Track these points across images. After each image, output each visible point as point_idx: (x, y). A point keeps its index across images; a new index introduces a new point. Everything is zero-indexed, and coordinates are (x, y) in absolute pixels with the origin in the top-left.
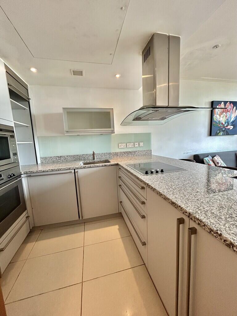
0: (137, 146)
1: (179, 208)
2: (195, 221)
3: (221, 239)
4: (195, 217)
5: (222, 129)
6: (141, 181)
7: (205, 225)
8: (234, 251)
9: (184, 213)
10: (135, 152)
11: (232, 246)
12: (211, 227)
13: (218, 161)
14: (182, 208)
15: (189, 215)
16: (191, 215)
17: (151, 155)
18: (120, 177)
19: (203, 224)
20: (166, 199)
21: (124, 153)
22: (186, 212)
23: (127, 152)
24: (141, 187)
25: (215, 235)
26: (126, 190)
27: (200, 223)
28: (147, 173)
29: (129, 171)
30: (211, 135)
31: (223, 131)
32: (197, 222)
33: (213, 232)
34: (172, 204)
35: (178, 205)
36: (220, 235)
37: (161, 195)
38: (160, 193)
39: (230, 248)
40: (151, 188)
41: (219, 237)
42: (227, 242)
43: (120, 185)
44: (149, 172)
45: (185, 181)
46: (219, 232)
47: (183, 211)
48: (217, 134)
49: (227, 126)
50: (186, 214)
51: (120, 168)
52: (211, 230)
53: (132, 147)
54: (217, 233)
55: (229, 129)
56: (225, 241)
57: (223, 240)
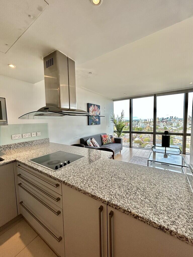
0: (35, 135)
1: (99, 199)
2: (113, 207)
3: (131, 215)
4: (112, 204)
5: (94, 121)
6: (55, 179)
7: (120, 208)
8: (139, 220)
9: (103, 202)
10: (32, 142)
11: (138, 217)
12: (124, 208)
13: (94, 142)
14: (102, 199)
15: (108, 203)
16: (109, 203)
17: (49, 142)
18: (19, 175)
19: (119, 208)
20: (85, 193)
21: (20, 144)
22: (105, 202)
23: (23, 143)
24: (56, 185)
25: (127, 213)
26: (28, 187)
27: (116, 207)
28: (57, 168)
29: (35, 169)
30: (88, 125)
31: (94, 122)
32: (114, 207)
33: (126, 211)
34: (92, 197)
35: (98, 197)
36: (130, 212)
37: (80, 190)
38: (79, 189)
39: (137, 219)
40: (68, 185)
41: (130, 214)
42: (135, 216)
43: (20, 184)
44: (59, 166)
45: (89, 169)
46: (129, 210)
47: (102, 201)
48: (92, 124)
49: (96, 119)
50: (106, 203)
51: (19, 165)
52: (125, 210)
53: (29, 137)
54: (128, 211)
55: (97, 121)
56: (133, 215)
57: (132, 215)
